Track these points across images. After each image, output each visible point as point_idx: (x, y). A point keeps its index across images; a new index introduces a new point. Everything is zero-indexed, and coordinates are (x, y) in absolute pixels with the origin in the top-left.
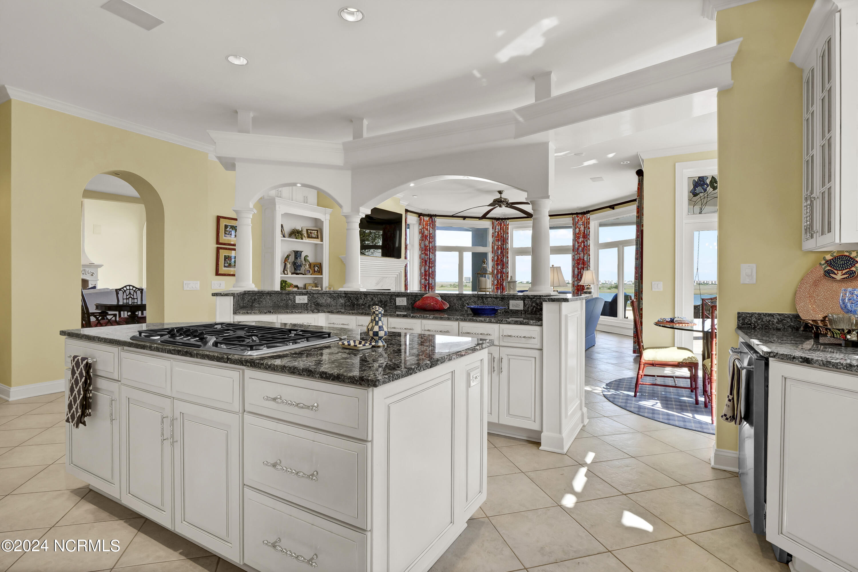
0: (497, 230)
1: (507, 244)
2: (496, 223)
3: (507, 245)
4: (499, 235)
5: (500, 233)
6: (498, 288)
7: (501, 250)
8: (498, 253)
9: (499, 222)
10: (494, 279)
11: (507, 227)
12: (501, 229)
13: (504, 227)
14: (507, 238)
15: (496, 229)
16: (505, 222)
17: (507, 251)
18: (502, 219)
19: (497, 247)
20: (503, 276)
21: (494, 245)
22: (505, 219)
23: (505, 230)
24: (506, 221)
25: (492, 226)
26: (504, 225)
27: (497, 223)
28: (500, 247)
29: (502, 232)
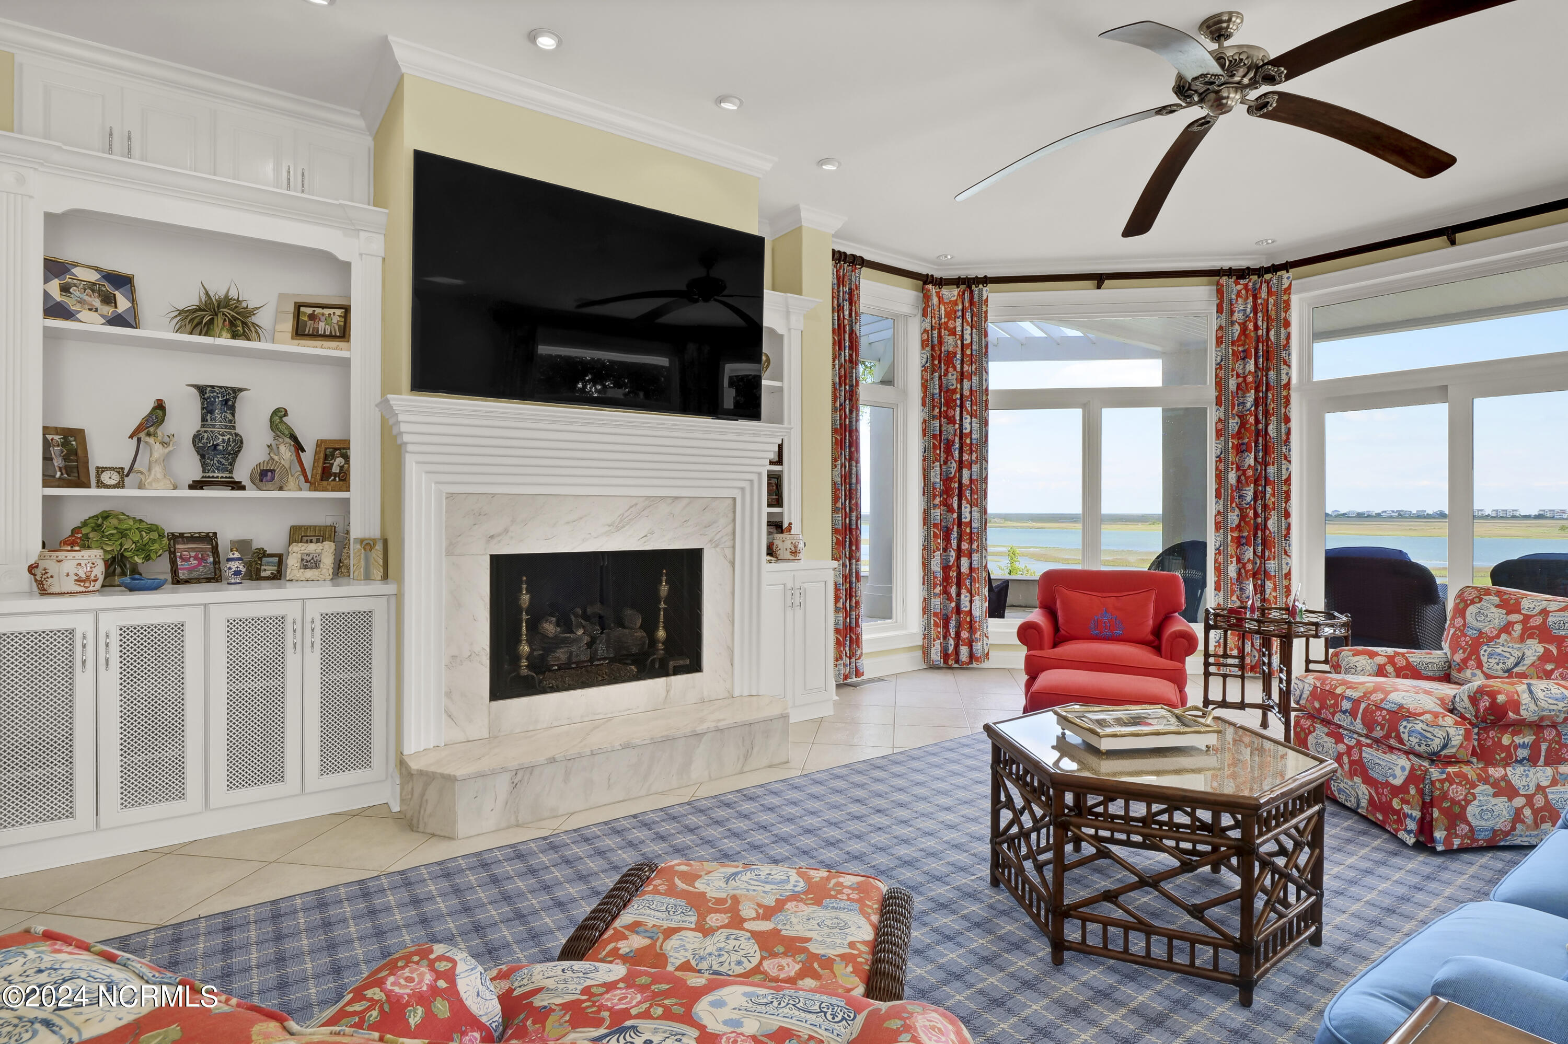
0: (1238, 316)
1: (1283, 367)
2: (1233, 287)
3: (1284, 372)
4: (1246, 336)
5: (1251, 326)
6: (1244, 541)
7: (1257, 390)
8: (1244, 404)
9: (1246, 286)
10: (1225, 506)
11: (1285, 298)
12: (1256, 313)
13: (1271, 301)
14: (1283, 342)
15: (1232, 312)
16: (1274, 281)
17: (1284, 393)
18: (1260, 272)
19: (1240, 380)
20: (1264, 492)
21: (1227, 374)
22: (1274, 269)
23: (1273, 314)
24: (1281, 278)
25: (1216, 302)
26: (1269, 293)
27: (1239, 287)
28: (1250, 379)
29: (1260, 323)
